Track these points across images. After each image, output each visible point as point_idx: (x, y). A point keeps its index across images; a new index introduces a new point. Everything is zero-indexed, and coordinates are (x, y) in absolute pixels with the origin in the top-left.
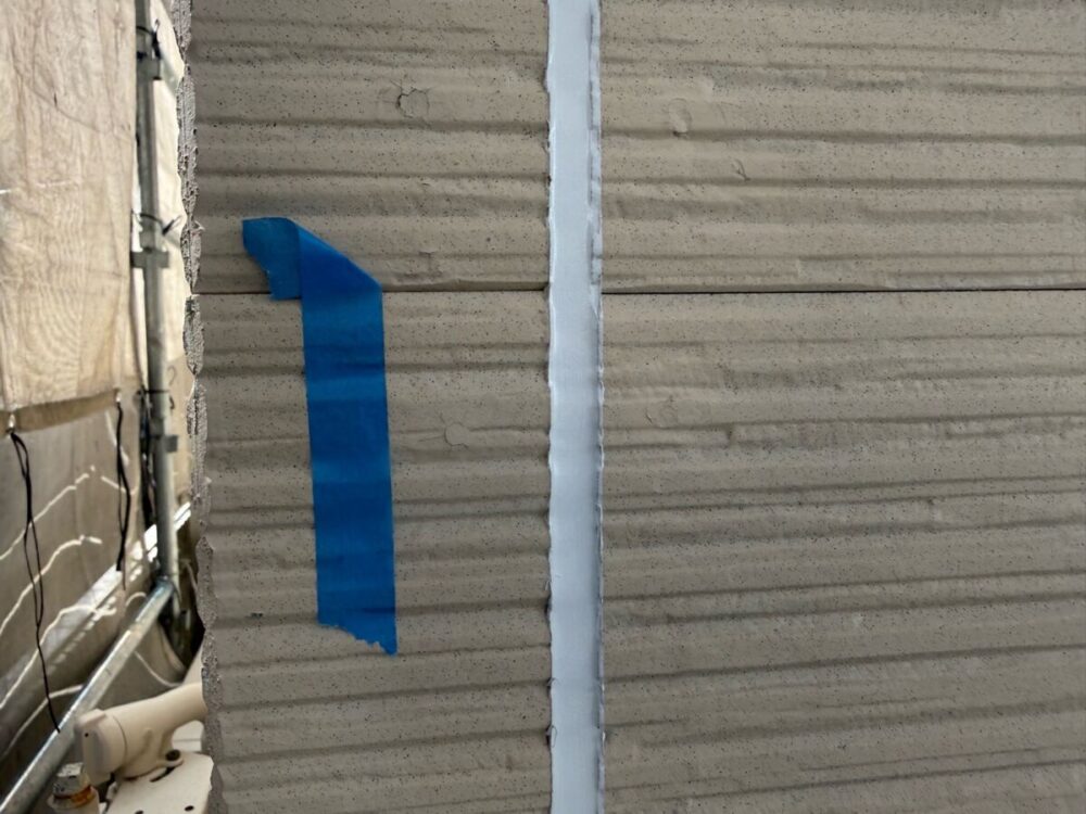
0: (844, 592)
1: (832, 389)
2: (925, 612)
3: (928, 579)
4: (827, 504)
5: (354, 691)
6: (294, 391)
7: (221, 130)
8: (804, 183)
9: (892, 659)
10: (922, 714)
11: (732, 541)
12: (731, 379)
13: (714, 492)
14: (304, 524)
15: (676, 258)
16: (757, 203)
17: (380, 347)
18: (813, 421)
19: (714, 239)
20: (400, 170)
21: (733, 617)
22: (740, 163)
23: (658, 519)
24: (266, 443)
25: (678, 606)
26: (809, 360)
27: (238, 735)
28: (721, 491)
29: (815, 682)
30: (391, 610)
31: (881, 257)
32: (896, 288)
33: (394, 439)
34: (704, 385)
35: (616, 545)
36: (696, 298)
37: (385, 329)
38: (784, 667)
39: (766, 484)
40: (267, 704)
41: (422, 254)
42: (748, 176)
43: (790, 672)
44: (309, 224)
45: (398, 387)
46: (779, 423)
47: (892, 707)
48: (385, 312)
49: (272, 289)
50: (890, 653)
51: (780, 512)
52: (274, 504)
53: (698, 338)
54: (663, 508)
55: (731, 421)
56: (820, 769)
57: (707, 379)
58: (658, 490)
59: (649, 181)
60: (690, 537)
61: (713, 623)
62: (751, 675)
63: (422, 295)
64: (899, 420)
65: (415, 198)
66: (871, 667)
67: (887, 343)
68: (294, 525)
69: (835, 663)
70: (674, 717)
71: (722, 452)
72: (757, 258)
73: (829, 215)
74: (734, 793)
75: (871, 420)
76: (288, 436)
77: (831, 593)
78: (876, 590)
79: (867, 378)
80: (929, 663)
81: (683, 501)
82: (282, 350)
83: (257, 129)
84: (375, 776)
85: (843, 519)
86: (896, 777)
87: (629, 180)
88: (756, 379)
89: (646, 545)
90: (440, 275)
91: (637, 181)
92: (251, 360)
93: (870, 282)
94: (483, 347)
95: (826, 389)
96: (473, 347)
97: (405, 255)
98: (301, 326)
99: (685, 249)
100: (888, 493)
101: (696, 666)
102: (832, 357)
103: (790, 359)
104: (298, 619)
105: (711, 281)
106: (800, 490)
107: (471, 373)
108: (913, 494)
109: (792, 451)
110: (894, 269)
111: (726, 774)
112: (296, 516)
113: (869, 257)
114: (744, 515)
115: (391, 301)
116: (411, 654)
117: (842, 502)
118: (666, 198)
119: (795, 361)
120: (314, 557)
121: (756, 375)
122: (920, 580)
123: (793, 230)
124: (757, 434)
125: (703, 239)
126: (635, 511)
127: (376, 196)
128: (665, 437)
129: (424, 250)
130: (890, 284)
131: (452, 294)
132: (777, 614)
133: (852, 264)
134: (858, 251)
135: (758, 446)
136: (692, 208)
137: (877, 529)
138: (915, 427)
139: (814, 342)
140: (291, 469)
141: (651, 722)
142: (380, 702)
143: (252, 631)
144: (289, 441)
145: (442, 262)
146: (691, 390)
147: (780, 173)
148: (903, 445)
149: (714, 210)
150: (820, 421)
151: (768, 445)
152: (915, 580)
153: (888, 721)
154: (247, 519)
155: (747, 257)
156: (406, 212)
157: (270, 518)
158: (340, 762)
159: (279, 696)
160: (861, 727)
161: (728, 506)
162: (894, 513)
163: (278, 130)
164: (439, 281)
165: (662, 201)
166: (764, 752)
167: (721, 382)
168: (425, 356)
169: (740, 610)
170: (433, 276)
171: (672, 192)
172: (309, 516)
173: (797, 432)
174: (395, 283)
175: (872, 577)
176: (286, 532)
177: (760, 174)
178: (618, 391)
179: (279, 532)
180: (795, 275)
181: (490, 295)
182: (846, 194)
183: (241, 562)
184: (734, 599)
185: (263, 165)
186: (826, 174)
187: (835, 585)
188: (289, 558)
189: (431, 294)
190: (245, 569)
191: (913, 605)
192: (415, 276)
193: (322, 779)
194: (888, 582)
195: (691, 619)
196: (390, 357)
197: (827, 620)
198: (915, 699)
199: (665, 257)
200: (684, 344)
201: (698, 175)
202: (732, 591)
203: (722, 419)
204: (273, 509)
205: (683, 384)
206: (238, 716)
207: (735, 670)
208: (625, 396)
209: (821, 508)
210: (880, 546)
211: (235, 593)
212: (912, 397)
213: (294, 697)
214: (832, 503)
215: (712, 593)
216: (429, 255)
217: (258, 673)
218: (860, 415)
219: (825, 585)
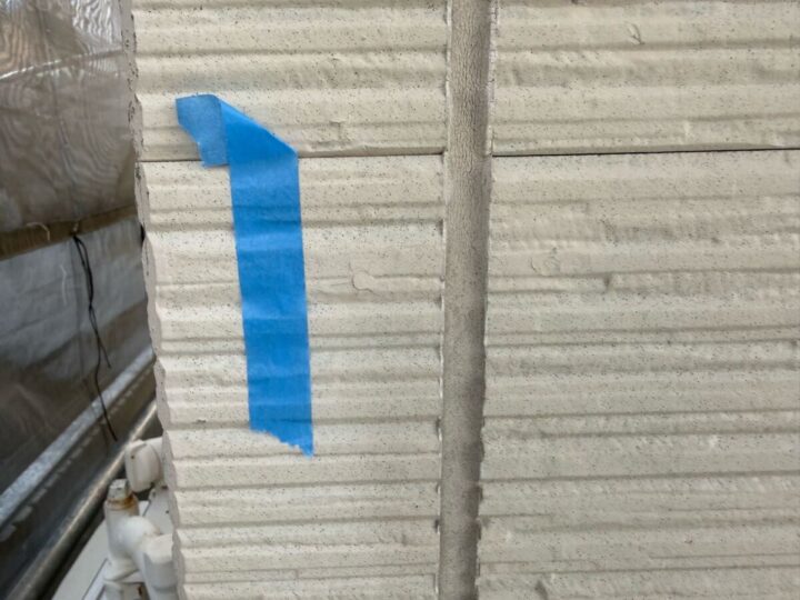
0: (704, 418)
1: (709, 242)
2: (778, 436)
3: (783, 410)
4: (694, 344)
5: (280, 481)
6: (225, 243)
7: (154, 15)
8: (701, 45)
9: (743, 474)
10: (765, 520)
11: (604, 372)
12: (612, 232)
13: (589, 331)
14: (238, 352)
15: (567, 122)
16: (651, 68)
17: (297, 207)
18: (688, 271)
19: (605, 103)
20: (312, 46)
21: (600, 435)
22: (635, 27)
23: (537, 354)
24: (203, 286)
25: (551, 425)
26: (690, 215)
27: (191, 509)
28: (596, 331)
29: (669, 489)
30: (308, 421)
31: (771, 117)
32: (783, 146)
33: (310, 284)
34: (587, 238)
35: (500, 374)
36: (584, 159)
37: (301, 191)
38: (643, 477)
39: (638, 327)
40: (212, 487)
41: (332, 124)
42: (643, 40)
43: (648, 481)
44: (232, 99)
45: (313, 241)
46: (655, 273)
47: (737, 512)
48: (301, 176)
49: (204, 157)
50: (740, 469)
51: (650, 349)
52: (211, 335)
53: (584, 197)
54: (543, 344)
55: (610, 270)
56: (667, 558)
57: (589, 232)
58: (538, 329)
59: (545, 48)
60: (567, 369)
61: (582, 440)
62: (612, 482)
63: (334, 160)
64: (773, 270)
65: (327, 72)
66: (721, 480)
67: (768, 199)
68: (230, 352)
69: (688, 475)
70: (543, 512)
71: (600, 297)
72: (646, 120)
73: (722, 77)
74: (592, 572)
75: (744, 270)
76: (221, 281)
77: (691, 418)
78: (734, 418)
79: (745, 232)
80: (776, 479)
81: (560, 339)
82: (215, 210)
83: (186, 13)
84: (297, 543)
85: (709, 357)
86: (735, 567)
87: (526, 48)
88: (635, 232)
89: (526, 374)
90: (349, 142)
91: (533, 50)
92: (188, 218)
93: (756, 141)
94: (386, 205)
95: (702, 242)
96: (377, 206)
97: (317, 125)
98: (229, 189)
99: (577, 114)
100: (753, 334)
101: (564, 474)
102: (714, 212)
103: (671, 215)
104: (235, 425)
105: (599, 143)
106: (670, 331)
107: (376, 228)
108: (779, 336)
109: (666, 297)
110: (784, 127)
111: (584, 557)
112: (231, 345)
113: (758, 116)
114: (617, 351)
115: (305, 166)
116: (325, 455)
117: (708, 342)
118: (560, 65)
119: (675, 217)
120: (245, 377)
121: (636, 229)
122: (776, 410)
123: (684, 92)
124: (633, 282)
125: (595, 104)
126: (518, 346)
127: (291, 71)
128: (547, 284)
129: (334, 120)
130: (778, 143)
131: (359, 159)
132: (640, 434)
133: (740, 124)
134: (749, 110)
135: (633, 293)
136: (584, 74)
137: (741, 366)
138: (787, 276)
139: (695, 198)
140: (226, 307)
141: (522, 515)
142: (301, 489)
143: (199, 433)
144: (222, 285)
145: (350, 130)
146: (575, 243)
147: (676, 36)
148: (774, 292)
149: (608, 75)
150: (693, 271)
151: (643, 292)
152: (771, 410)
153: (732, 523)
154: (192, 347)
155: (636, 120)
156: (319, 85)
157: (210, 346)
158: (270, 532)
159: (220, 483)
160: (707, 527)
161: (602, 343)
162: (758, 352)
163: (205, 14)
164: (348, 147)
165: (556, 68)
166: (618, 542)
167: (603, 235)
168: (335, 214)
169: (607, 430)
170: (343, 144)
171: (567, 59)
172: (241, 345)
173: (671, 280)
174: (310, 149)
175: (731, 407)
176: (223, 357)
177: (656, 38)
178: (506, 244)
179: (218, 357)
180: (683, 136)
181: (393, 159)
182: (742, 55)
183: (188, 380)
184: (602, 421)
185: (192, 46)
186: (722, 36)
187: (694, 412)
188: (226, 378)
189: (341, 159)
190: (192, 386)
191: (767, 430)
192: (327, 144)
193: (256, 543)
194: (747, 411)
195: (562, 435)
196: (306, 215)
197: (684, 441)
198: (759, 508)
199: (557, 121)
200: (570, 202)
201: (593, 41)
202: (599, 414)
203: (602, 269)
204: (211, 339)
205: (567, 238)
206: (191, 496)
207: (599, 477)
208: (513, 248)
209: (689, 347)
210: (741, 380)
211: (185, 405)
212: (788, 249)
213: (233, 483)
214: (700, 343)
215: (582, 415)
216: (339, 125)
217: (203, 464)
218: (735, 265)
219: (686, 412)
